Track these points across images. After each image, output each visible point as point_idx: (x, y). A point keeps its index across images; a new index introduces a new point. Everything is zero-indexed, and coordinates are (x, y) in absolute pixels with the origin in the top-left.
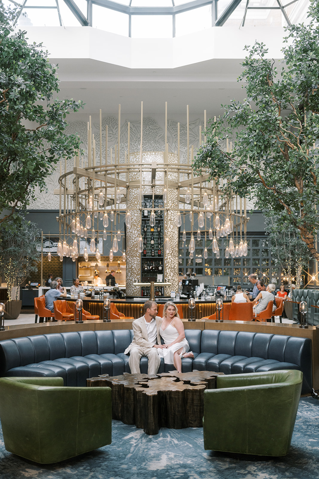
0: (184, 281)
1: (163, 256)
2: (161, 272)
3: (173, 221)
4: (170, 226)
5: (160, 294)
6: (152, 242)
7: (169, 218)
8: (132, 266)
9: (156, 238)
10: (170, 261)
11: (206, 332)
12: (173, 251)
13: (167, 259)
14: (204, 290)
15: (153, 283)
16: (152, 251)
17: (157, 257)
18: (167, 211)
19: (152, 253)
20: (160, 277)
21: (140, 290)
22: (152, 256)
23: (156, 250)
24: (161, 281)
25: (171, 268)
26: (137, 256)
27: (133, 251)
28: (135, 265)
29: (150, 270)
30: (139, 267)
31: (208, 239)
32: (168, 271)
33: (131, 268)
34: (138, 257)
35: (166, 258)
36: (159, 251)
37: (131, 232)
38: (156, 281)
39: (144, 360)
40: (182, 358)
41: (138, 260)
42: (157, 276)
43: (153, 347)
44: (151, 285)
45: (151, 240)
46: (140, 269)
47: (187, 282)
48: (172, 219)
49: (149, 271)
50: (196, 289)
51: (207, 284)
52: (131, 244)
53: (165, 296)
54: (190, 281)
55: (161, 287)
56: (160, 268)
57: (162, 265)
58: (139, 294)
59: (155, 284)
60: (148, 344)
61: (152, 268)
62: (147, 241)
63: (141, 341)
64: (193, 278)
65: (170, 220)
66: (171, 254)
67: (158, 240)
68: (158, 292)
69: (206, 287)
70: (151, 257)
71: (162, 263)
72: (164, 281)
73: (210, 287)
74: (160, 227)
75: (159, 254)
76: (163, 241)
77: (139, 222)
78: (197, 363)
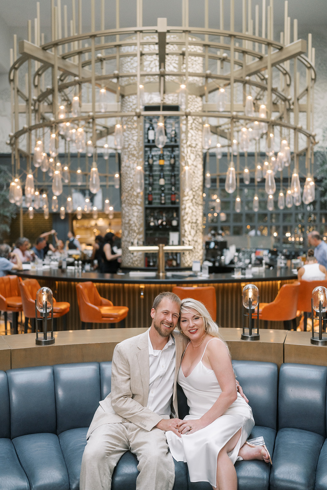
0: (208, 244)
1: (178, 203)
2: (176, 229)
3: (195, 147)
4: (190, 156)
5: (174, 263)
6: (162, 182)
7: (189, 143)
8: (130, 220)
9: (168, 175)
10: (190, 211)
11: (290, 370)
12: (194, 196)
13: (185, 208)
14: (235, 256)
15: (162, 247)
16: (161, 196)
17: (170, 206)
18: (187, 116)
19: (161, 200)
20: (174, 237)
21: (142, 257)
22: (161, 204)
23: (169, 194)
24: (176, 242)
25: (192, 223)
26: (137, 204)
27: (131, 197)
28: (134, 219)
29: (159, 226)
30: (142, 221)
31: (242, 184)
32: (187, 227)
33: (128, 223)
34: (139, 205)
35: (183, 207)
36: (173, 197)
37: (129, 167)
38: (167, 244)
39: (128, 469)
40: (238, 464)
41: (139, 210)
42: (168, 235)
43: (155, 427)
44: (159, 251)
45: (160, 178)
46: (143, 225)
47: (212, 245)
48: (194, 145)
49: (156, 228)
50: (225, 254)
51: (239, 247)
52: (128, 185)
53: (182, 266)
54: (216, 243)
55: (176, 254)
56: (174, 223)
57: (177, 219)
58: (141, 265)
59: (166, 248)
60: (143, 418)
61: (162, 222)
62: (154, 180)
63: (124, 406)
64: (220, 239)
65: (190, 146)
66: (192, 200)
67: (171, 179)
68: (171, 260)
69: (238, 251)
70: (160, 206)
71: (178, 215)
72: (181, 243)
73: (244, 251)
74: (174, 158)
75: (173, 200)
76: (178, 180)
77: (140, 150)
78: (283, 484)
